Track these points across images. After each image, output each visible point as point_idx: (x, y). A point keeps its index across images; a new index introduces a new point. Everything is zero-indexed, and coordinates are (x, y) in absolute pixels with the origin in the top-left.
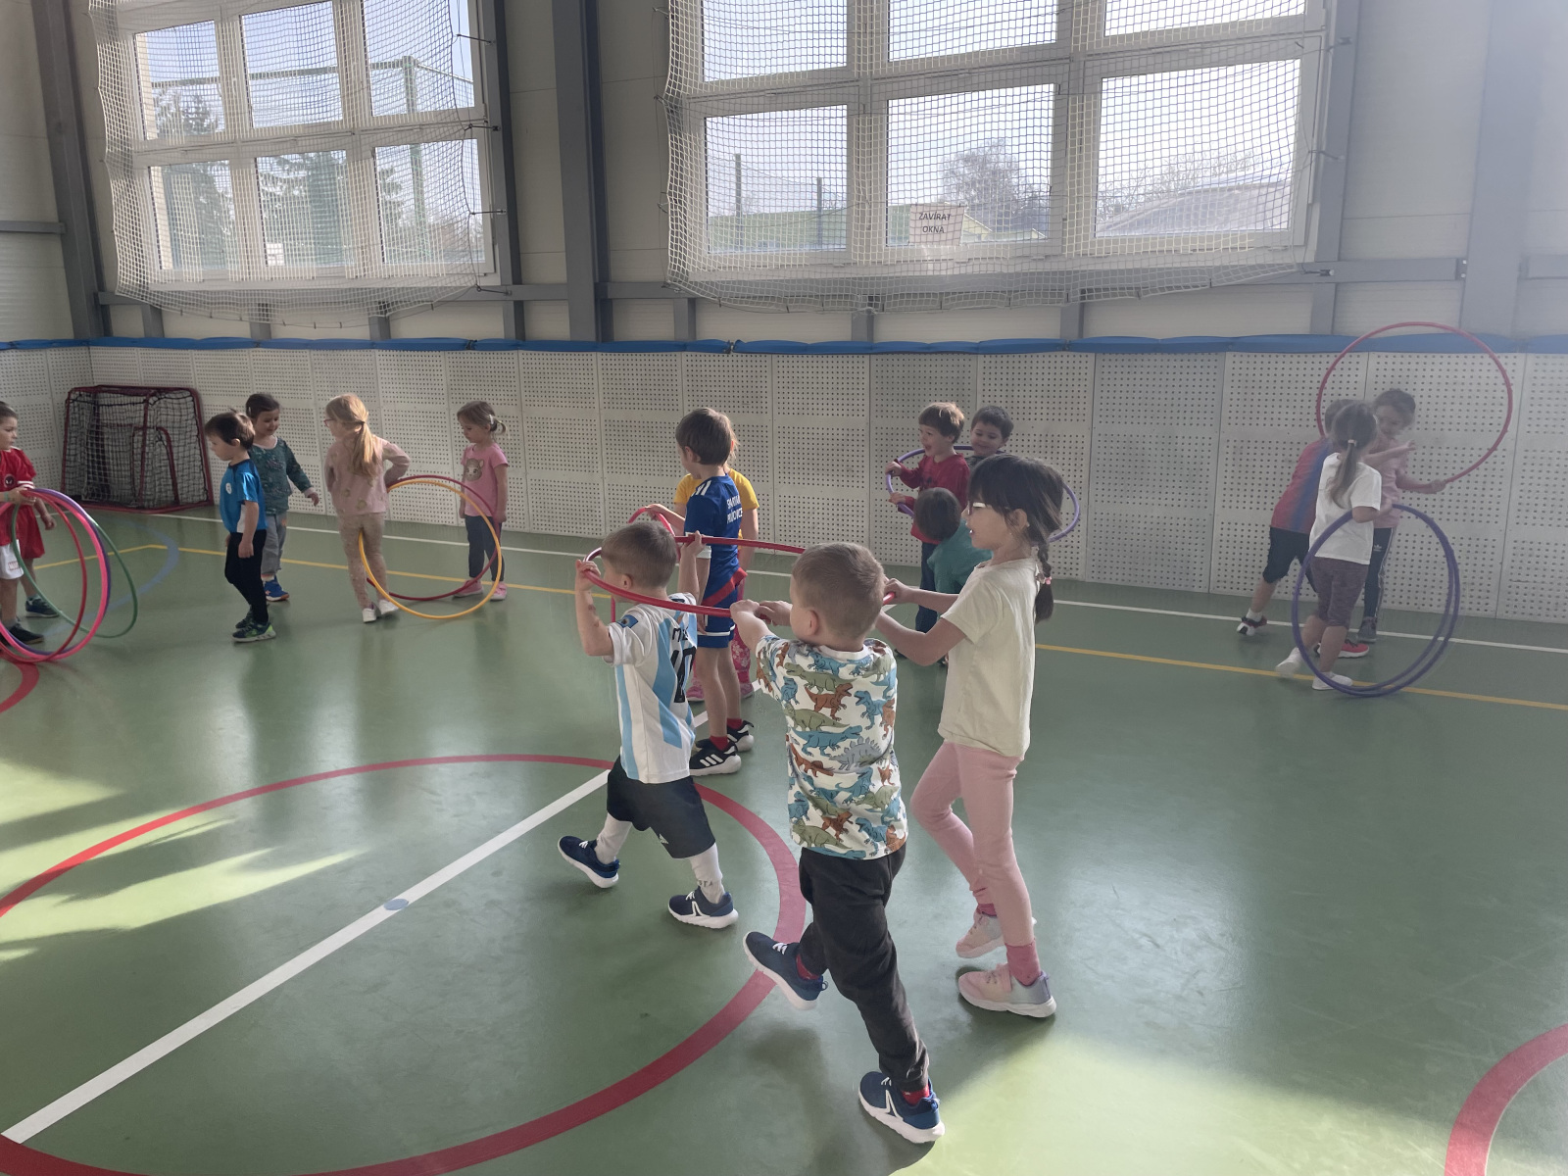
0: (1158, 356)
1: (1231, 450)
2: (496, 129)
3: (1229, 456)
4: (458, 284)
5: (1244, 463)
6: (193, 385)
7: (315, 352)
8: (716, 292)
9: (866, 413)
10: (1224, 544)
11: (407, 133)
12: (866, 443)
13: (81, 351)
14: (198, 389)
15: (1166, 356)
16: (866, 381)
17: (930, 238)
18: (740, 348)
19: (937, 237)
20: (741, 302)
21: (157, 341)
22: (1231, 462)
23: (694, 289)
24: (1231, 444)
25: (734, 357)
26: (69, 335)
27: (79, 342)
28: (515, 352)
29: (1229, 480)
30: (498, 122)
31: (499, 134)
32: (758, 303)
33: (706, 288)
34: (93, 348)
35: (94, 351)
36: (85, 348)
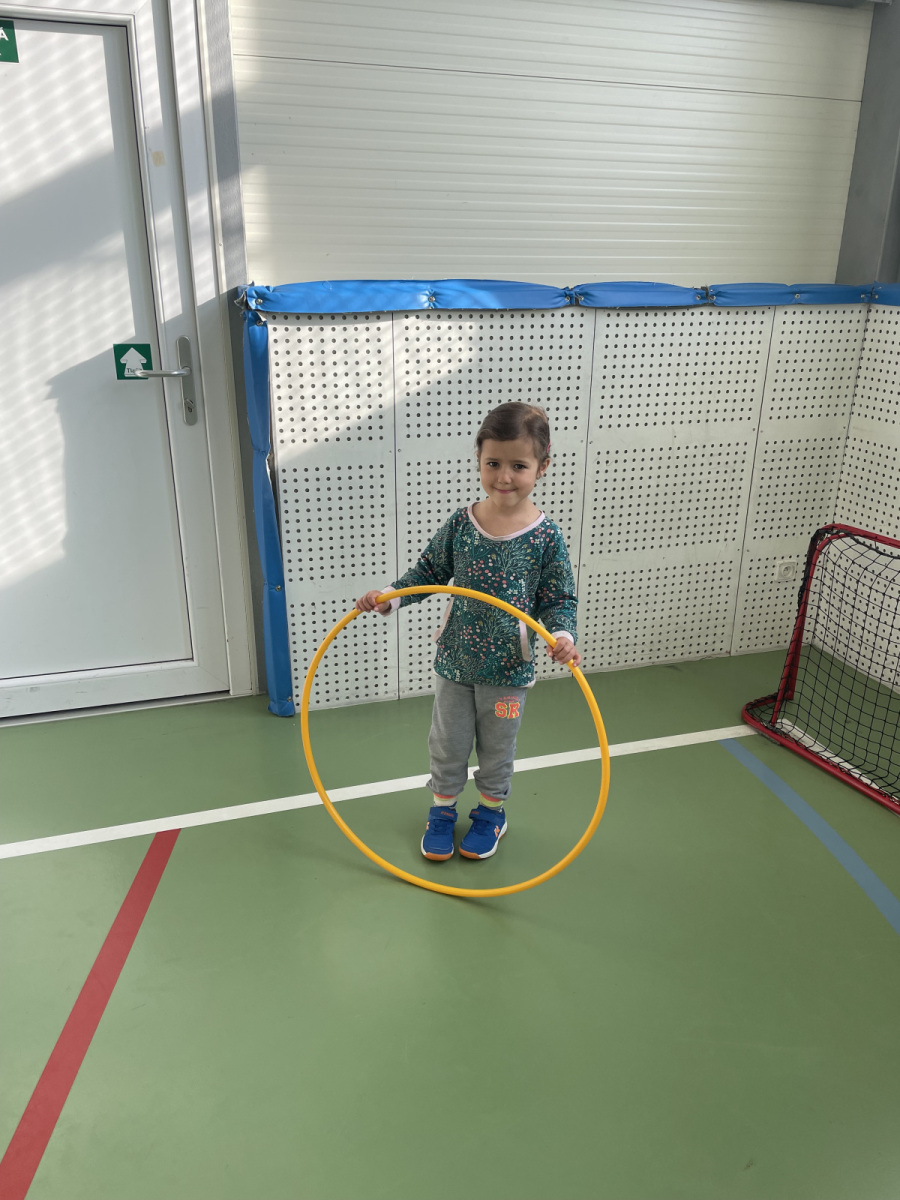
13: (847, 318)
34: (881, 308)
35: (880, 316)
36: (857, 308)
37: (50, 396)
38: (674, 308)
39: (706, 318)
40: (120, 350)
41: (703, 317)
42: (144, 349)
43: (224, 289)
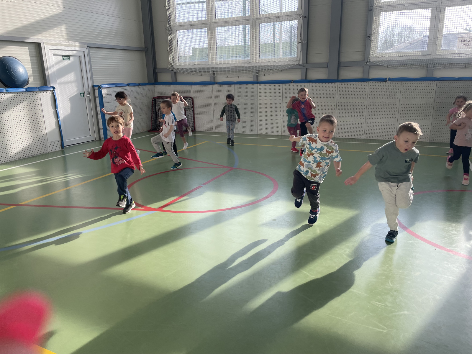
2: (306, 17)
4: (292, 64)
6: (192, 97)
7: (236, 85)
8: (386, 64)
9: (434, 98)
11: (273, 19)
12: (432, 107)
13: (152, 86)
14: (193, 97)
16: (435, 89)
17: (464, 47)
18: (390, 80)
19: (466, 47)
20: (395, 66)
21: (175, 83)
23: (378, 63)
25: (388, 82)
26: (147, 82)
27: (149, 84)
28: (308, 83)
30: (307, 15)
31: (307, 18)
32: (401, 67)
33: (383, 62)
34: (156, 85)
35: (156, 86)
36: (153, 85)
37: (69, 100)
38: (136, 86)
39: (140, 87)
40: (81, 93)
41: (139, 87)
42: (83, 93)
43: (92, 85)
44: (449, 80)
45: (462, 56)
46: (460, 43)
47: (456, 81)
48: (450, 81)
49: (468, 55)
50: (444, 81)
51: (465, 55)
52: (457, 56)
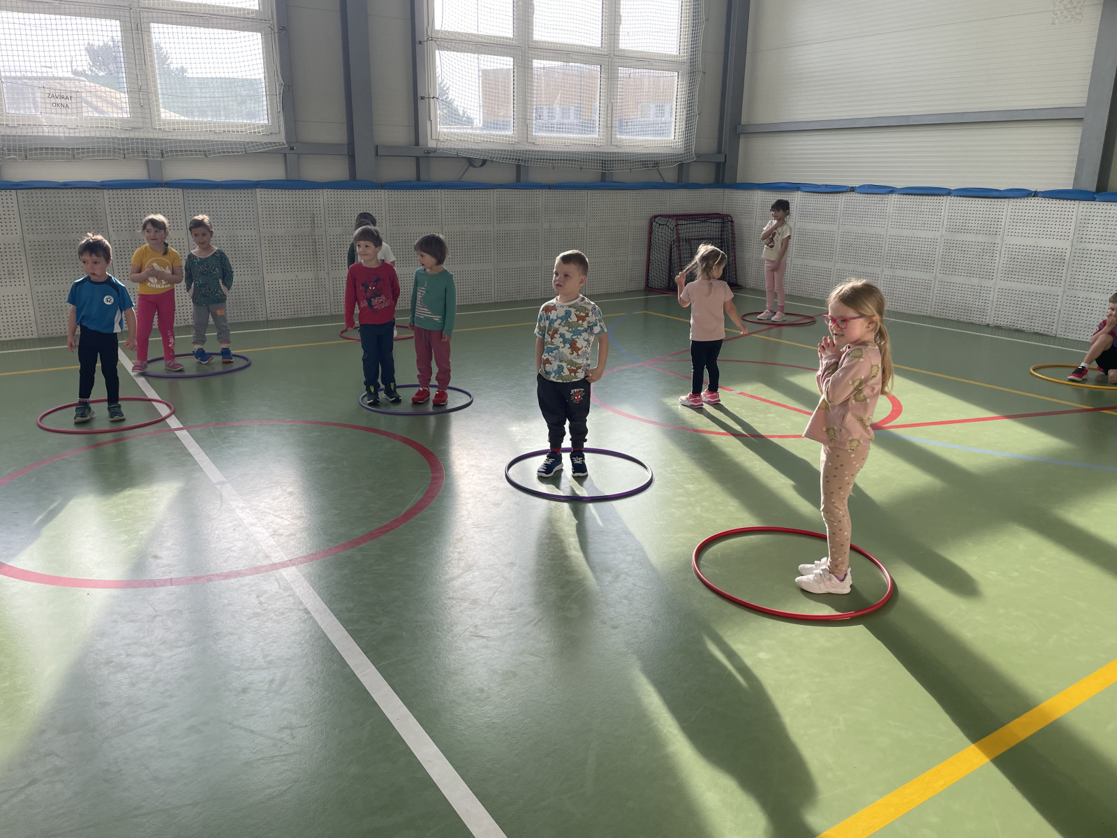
0: (220, 191)
1: (267, 242)
3: (267, 245)
5: (274, 248)
9: (19, 231)
10: (271, 292)
12: (23, 253)
15: (224, 191)
16: (16, 208)
17: (58, 111)
19: (63, 111)
22: (267, 248)
24: (267, 238)
29: (268, 258)
44: (45, 188)
45: (60, 133)
46: (48, 100)
47: (61, 191)
48: (47, 191)
49: (71, 131)
50: (33, 191)
51: (66, 131)
52: (47, 132)
